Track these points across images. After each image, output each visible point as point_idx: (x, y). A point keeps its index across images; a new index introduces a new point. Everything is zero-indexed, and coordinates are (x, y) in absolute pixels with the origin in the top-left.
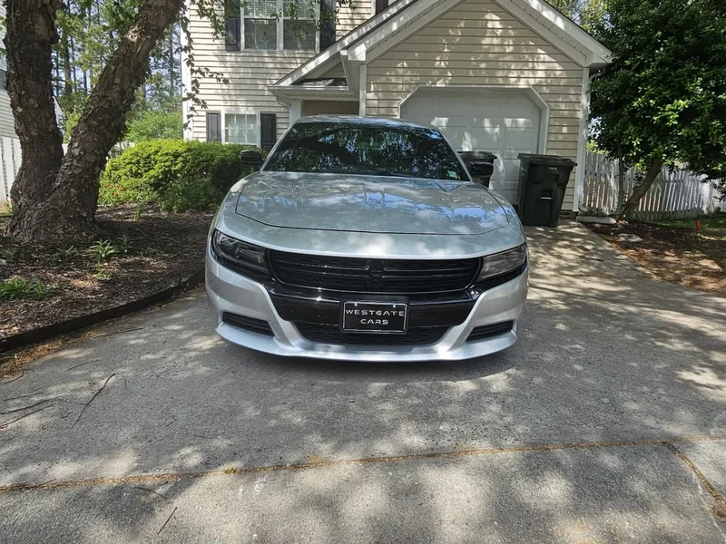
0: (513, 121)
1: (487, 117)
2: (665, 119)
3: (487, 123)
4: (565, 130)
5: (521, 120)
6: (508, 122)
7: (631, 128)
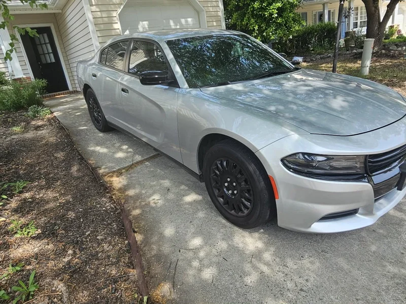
0: (185, 20)
1: (171, 19)
2: (271, 14)
3: (172, 23)
4: (215, 24)
5: (189, 20)
6: (183, 21)
7: (253, 20)
